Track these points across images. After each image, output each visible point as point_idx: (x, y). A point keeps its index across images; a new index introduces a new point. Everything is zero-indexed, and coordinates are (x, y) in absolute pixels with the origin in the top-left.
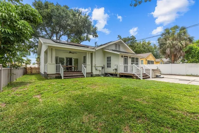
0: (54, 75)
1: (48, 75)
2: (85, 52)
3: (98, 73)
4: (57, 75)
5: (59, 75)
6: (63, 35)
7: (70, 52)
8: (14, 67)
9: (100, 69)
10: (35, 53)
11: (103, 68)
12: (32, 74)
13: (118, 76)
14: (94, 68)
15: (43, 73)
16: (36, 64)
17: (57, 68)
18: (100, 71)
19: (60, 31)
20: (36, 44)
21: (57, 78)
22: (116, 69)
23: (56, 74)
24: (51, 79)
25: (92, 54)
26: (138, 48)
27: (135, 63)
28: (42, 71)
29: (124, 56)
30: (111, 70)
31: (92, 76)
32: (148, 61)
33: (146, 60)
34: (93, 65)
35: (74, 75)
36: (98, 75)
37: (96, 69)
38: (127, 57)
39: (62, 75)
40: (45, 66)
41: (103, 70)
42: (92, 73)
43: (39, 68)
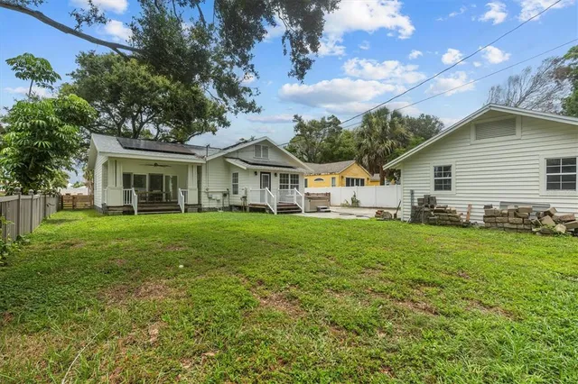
0: (121, 209)
1: (108, 207)
2: (186, 166)
3: (214, 205)
4: (126, 209)
5: (130, 209)
6: (147, 121)
7: (156, 165)
8: (50, 194)
9: (219, 196)
10: (82, 161)
11: (225, 195)
12: (74, 209)
13: (248, 209)
14: (203, 195)
15: (101, 207)
16: (84, 187)
17: (127, 197)
18: (218, 201)
19: (141, 112)
20: (86, 141)
21: (125, 213)
22: (245, 198)
23: (124, 206)
24: (113, 215)
25: (199, 168)
26: (344, 146)
27: (290, 184)
28: (98, 203)
29: (262, 173)
30: (237, 200)
31: (200, 210)
32: (348, 179)
33: (342, 177)
34: (203, 189)
35: (160, 208)
36: (214, 210)
37: (210, 198)
38: (269, 173)
39: (136, 209)
40: (103, 191)
41: (226, 200)
42: (200, 204)
43: (91, 198)
